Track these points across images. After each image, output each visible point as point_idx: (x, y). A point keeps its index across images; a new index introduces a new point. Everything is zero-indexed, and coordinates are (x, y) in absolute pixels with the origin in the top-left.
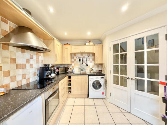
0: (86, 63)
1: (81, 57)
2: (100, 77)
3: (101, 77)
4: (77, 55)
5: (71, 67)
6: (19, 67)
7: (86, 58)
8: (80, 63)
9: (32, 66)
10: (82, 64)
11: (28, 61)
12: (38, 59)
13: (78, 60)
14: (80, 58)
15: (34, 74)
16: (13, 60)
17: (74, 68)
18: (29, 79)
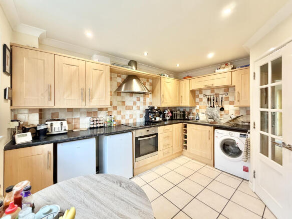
0: (220, 105)
1: (212, 94)
2: (238, 134)
3: (241, 134)
4: (204, 92)
5: (194, 111)
6: (127, 108)
7: (220, 96)
8: (210, 105)
9: (138, 107)
10: (214, 107)
11: (135, 103)
12: (145, 101)
13: (205, 100)
14: (210, 97)
15: (141, 116)
16: (124, 103)
17: (199, 113)
18: (136, 119)
